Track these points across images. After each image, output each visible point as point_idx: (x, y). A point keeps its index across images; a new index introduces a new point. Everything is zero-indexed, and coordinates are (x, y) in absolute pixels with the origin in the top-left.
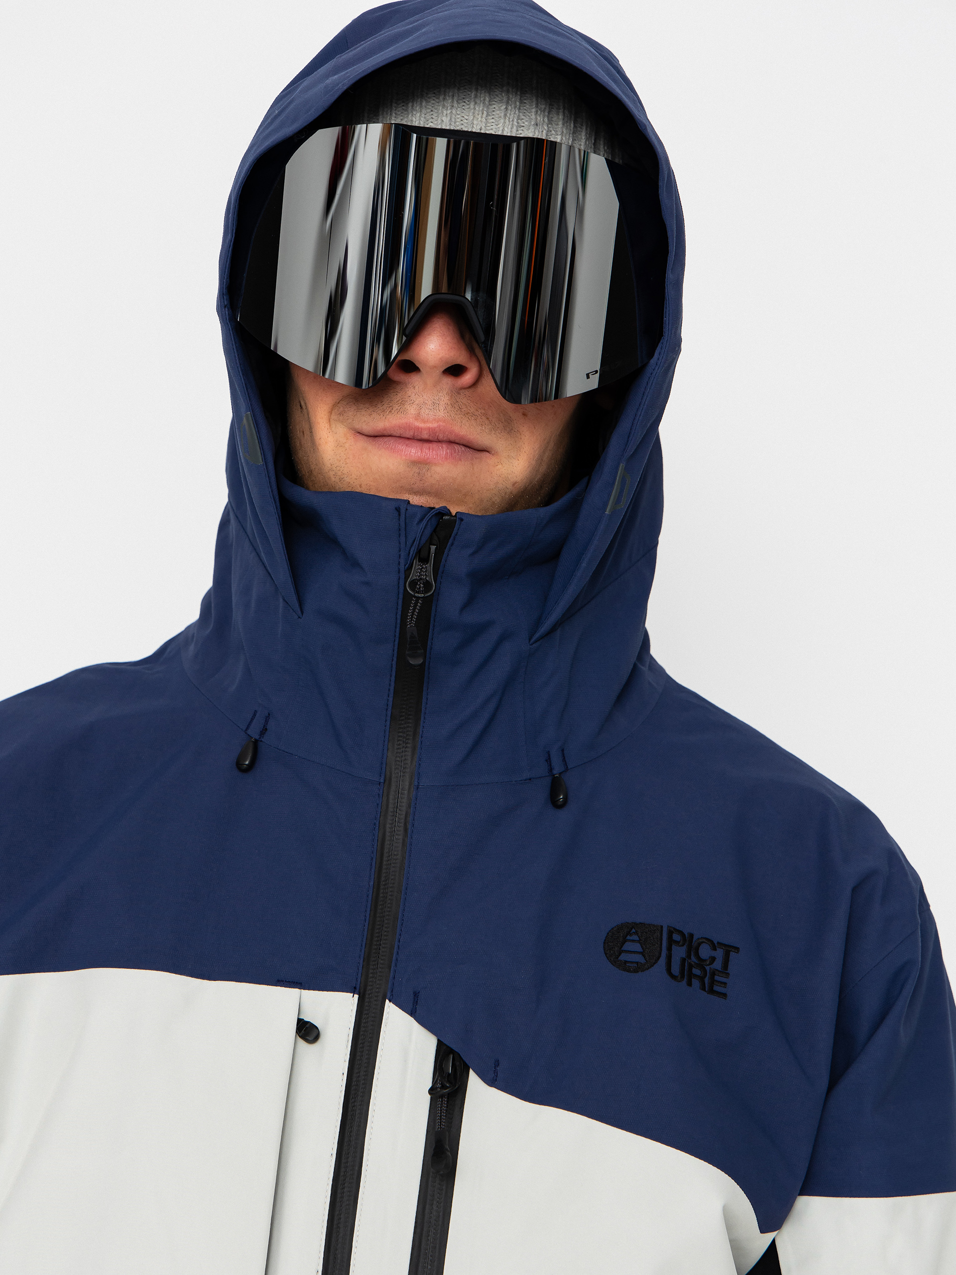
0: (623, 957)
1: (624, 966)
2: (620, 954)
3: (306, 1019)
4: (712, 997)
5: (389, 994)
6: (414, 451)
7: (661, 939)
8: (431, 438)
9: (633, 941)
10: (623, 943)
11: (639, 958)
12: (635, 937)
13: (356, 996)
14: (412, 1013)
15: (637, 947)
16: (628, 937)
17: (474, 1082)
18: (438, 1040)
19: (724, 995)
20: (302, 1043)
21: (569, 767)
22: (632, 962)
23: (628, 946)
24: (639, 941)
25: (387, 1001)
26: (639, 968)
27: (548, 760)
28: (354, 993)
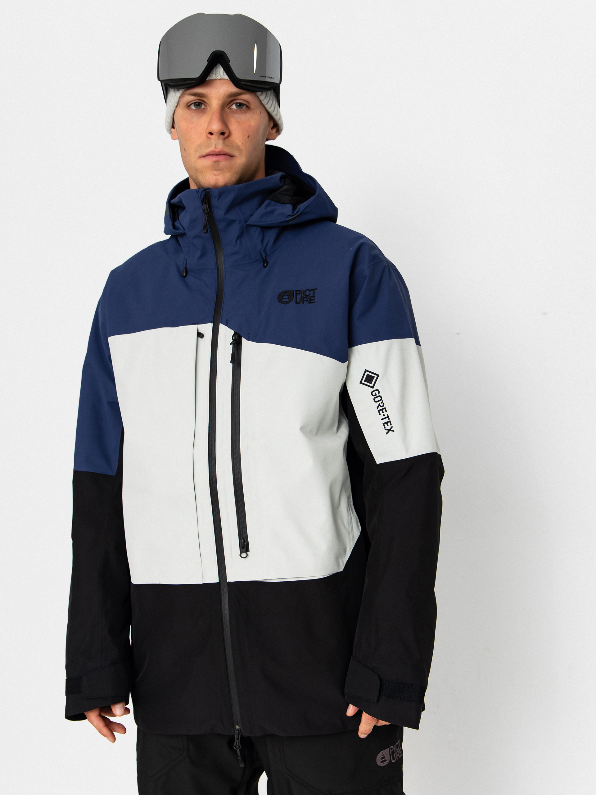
0: (283, 300)
1: (284, 303)
2: (282, 300)
3: (200, 332)
4: (312, 304)
5: (220, 322)
6: (214, 158)
7: (294, 295)
8: (219, 154)
9: (286, 296)
10: (283, 297)
11: (287, 300)
12: (286, 295)
13: (212, 324)
14: (226, 325)
15: (287, 297)
16: (284, 295)
17: (244, 340)
18: (234, 332)
19: (314, 302)
20: (199, 339)
21: (268, 254)
22: (285, 302)
23: (284, 297)
24: (287, 296)
25: (220, 323)
26: (287, 303)
27: (261, 254)
28: (211, 323)
